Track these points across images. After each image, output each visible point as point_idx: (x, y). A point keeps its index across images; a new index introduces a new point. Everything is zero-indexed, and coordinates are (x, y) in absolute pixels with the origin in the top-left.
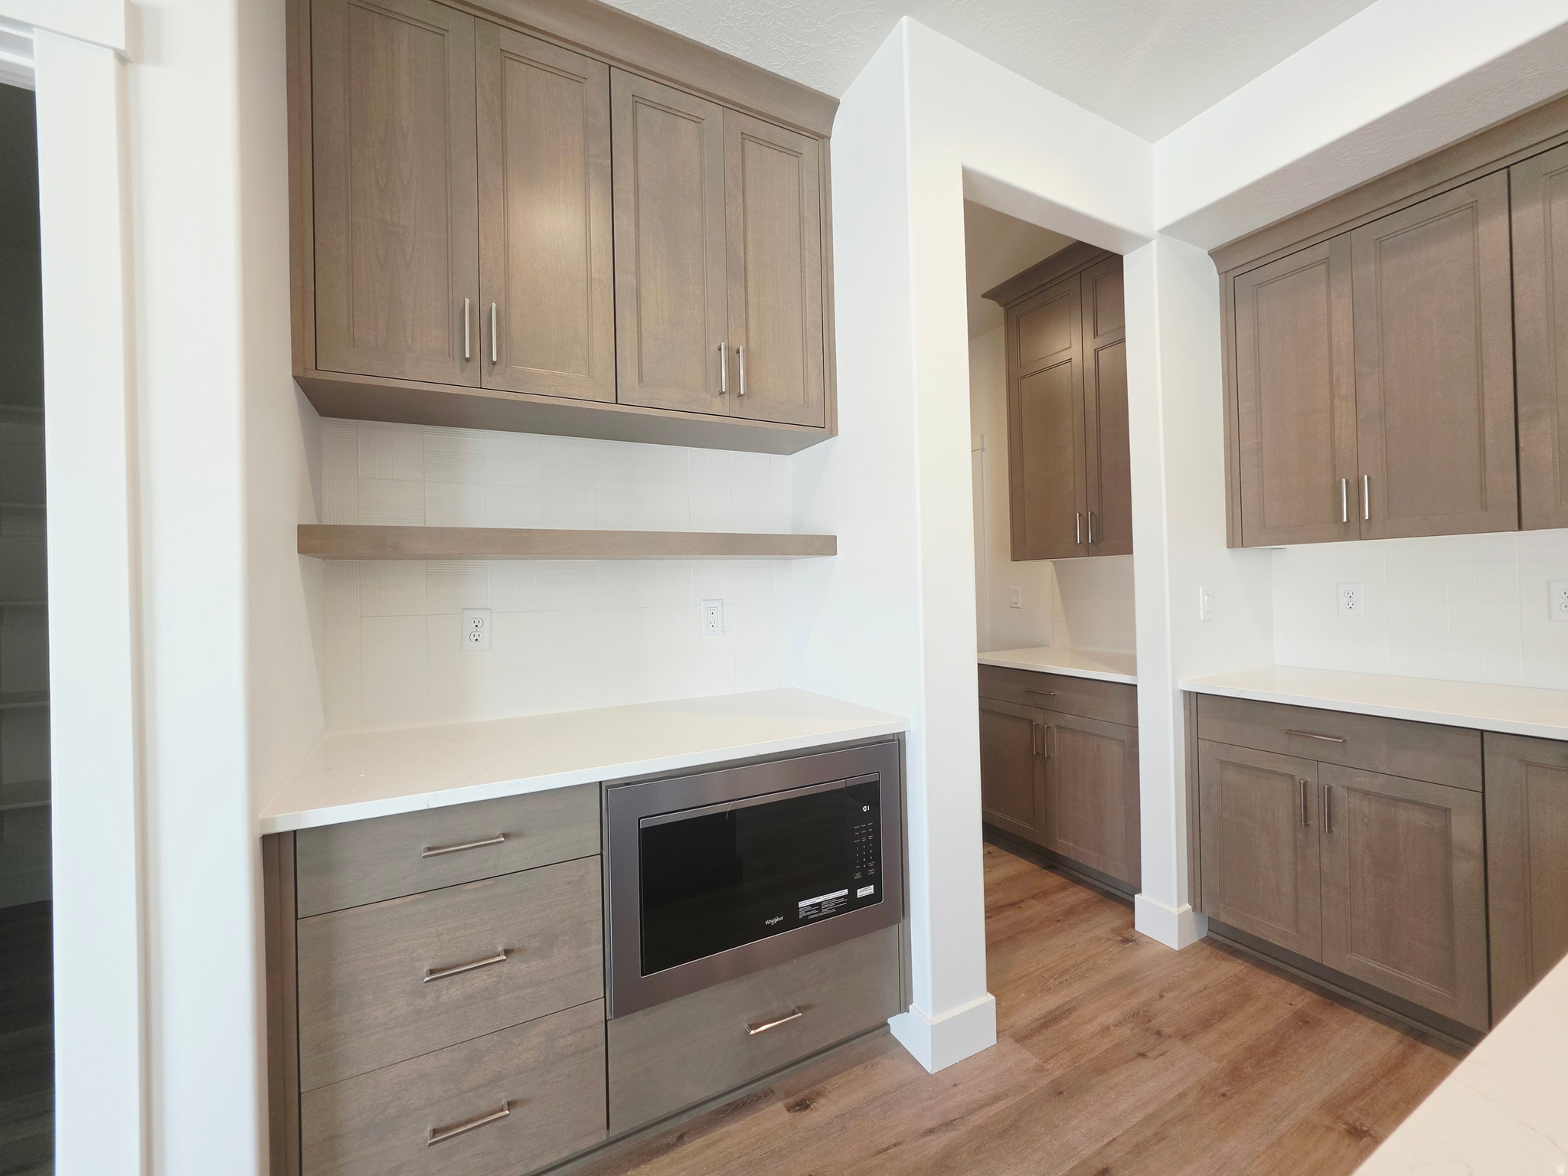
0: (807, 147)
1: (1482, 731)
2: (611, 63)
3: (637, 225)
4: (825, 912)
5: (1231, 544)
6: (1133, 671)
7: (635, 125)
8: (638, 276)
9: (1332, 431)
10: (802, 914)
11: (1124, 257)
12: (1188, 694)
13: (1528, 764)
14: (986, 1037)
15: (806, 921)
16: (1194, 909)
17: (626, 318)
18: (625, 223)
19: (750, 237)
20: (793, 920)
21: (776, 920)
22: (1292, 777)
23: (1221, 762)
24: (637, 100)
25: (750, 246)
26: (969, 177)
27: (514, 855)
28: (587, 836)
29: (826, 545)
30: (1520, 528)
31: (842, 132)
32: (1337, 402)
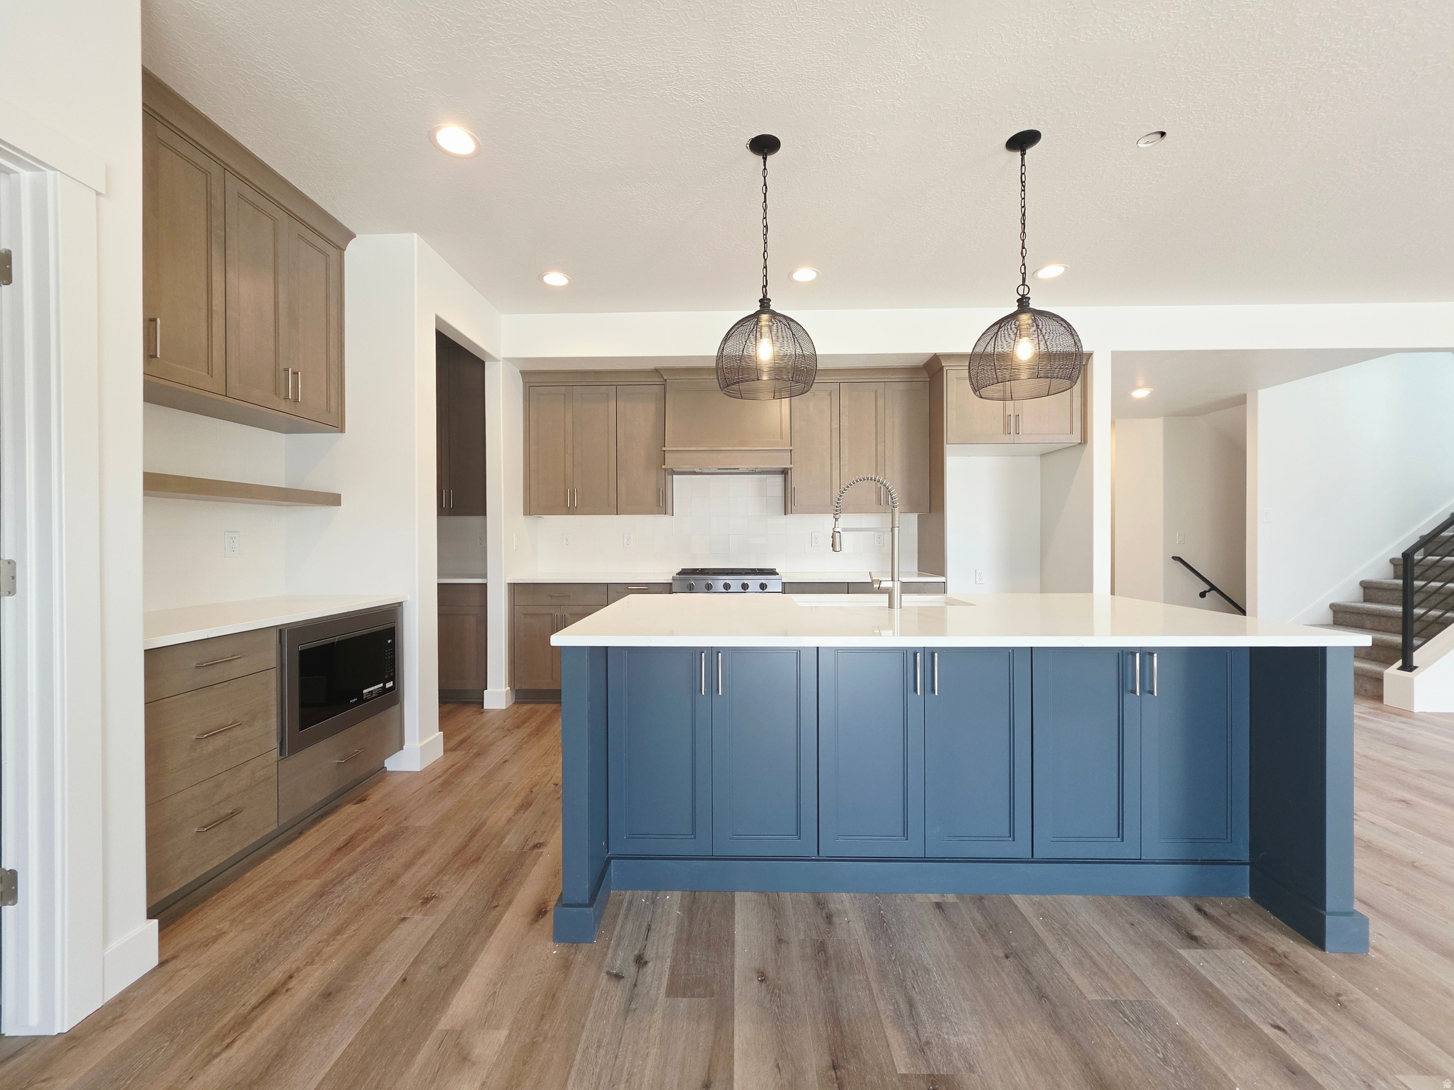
0: (332, 252)
1: (607, 584)
2: (226, 168)
3: (238, 280)
4: (374, 695)
5: (525, 514)
6: (485, 576)
7: (238, 210)
8: (239, 312)
9: (565, 468)
10: (365, 697)
11: (486, 363)
12: (510, 584)
13: (618, 593)
14: (439, 752)
15: (367, 700)
16: (511, 689)
17: (232, 339)
18: (231, 275)
20: (361, 700)
21: (354, 700)
22: (551, 614)
23: (524, 614)
24: (240, 196)
26: (438, 319)
27: (238, 668)
28: (270, 657)
29: (334, 500)
30: (617, 514)
32: (567, 455)
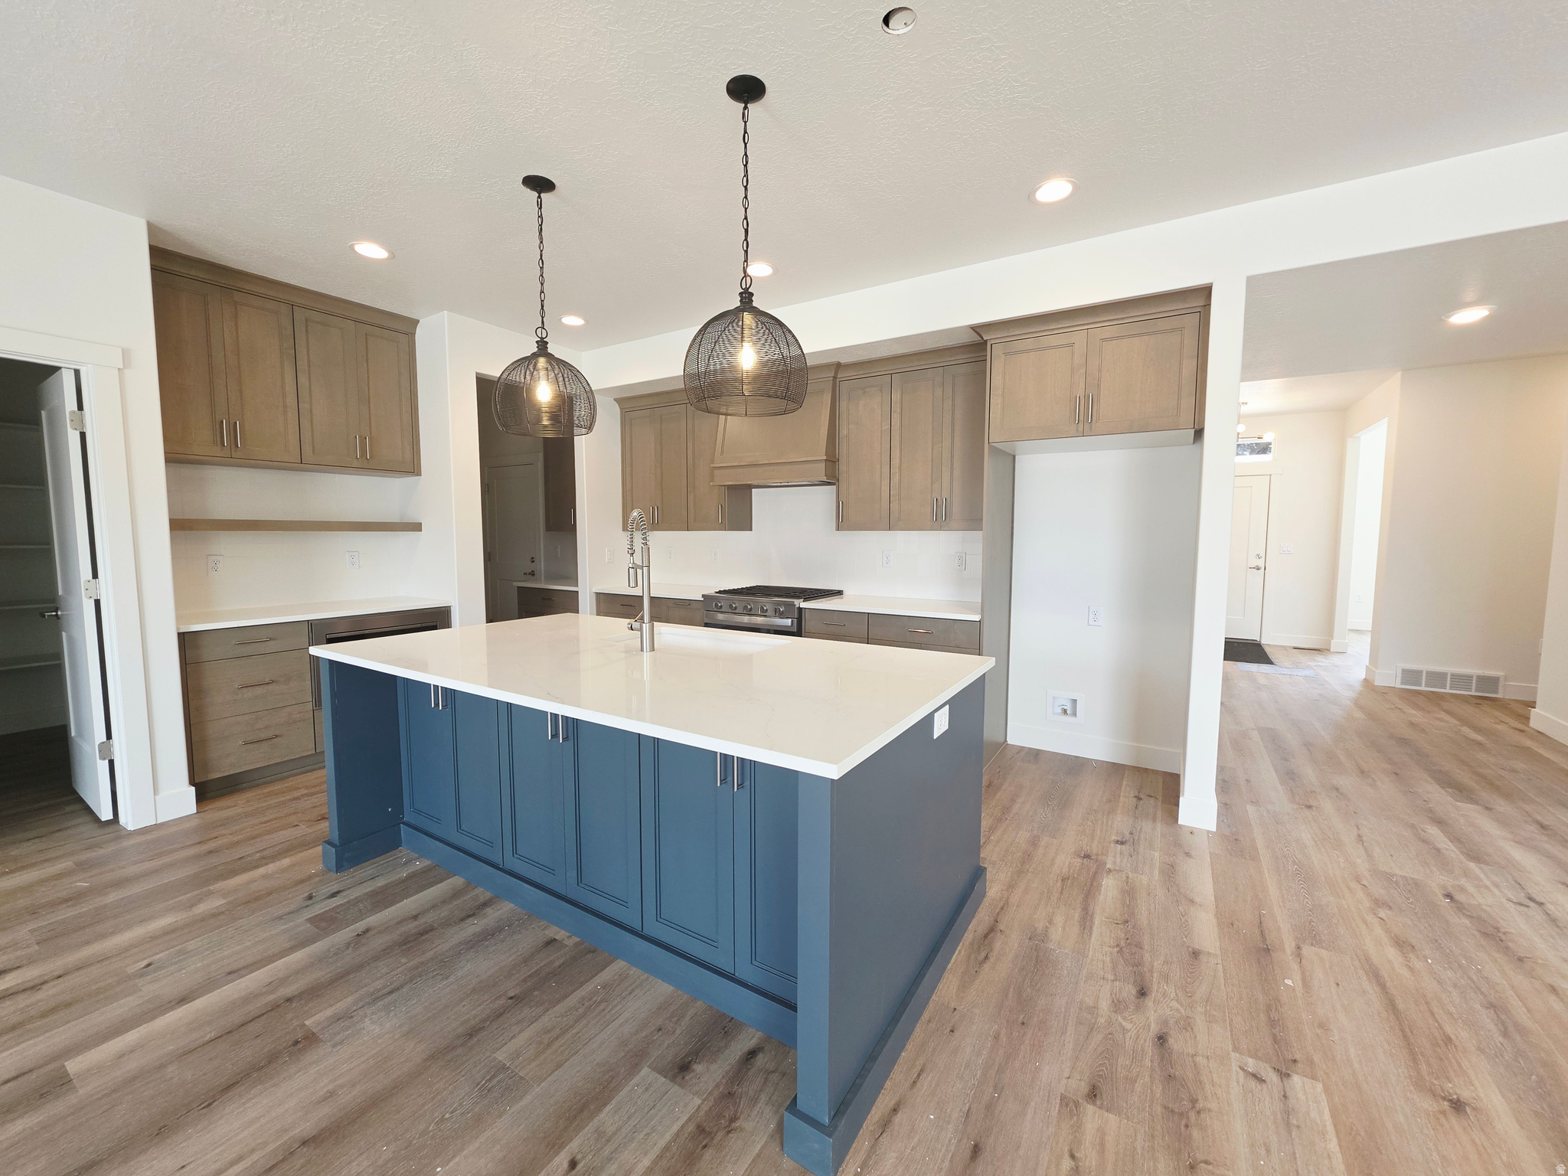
0: (403, 337)
2: (293, 304)
3: (310, 380)
6: (578, 585)
7: (307, 331)
8: (311, 403)
12: (598, 594)
17: (305, 423)
18: (302, 379)
19: (371, 383)
24: (307, 318)
25: (371, 387)
27: (272, 646)
29: (417, 527)
31: (420, 333)
